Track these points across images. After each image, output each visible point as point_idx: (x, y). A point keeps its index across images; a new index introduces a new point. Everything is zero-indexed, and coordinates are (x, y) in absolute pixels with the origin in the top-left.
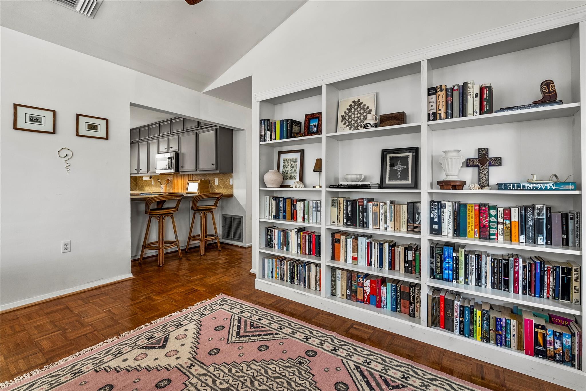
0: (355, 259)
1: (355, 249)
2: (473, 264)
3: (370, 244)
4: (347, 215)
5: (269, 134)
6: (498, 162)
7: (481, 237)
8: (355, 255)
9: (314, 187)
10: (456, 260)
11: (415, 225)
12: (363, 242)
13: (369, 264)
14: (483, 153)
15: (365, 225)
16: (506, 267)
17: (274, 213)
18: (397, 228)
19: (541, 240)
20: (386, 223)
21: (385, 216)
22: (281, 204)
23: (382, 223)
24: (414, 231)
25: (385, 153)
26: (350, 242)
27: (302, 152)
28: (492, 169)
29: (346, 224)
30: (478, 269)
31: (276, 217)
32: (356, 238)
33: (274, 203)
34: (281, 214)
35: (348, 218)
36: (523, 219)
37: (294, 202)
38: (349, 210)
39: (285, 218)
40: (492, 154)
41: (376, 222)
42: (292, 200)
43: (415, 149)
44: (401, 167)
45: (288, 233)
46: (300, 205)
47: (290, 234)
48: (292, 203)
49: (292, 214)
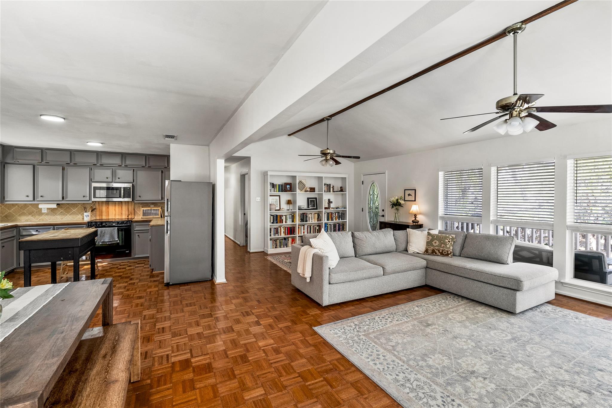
0: (304, 232)
1: (304, 230)
2: (330, 227)
3: (308, 227)
4: (301, 218)
5: (273, 189)
6: (332, 202)
7: (332, 220)
8: (304, 231)
9: (288, 210)
10: (327, 226)
11: (319, 219)
12: (306, 226)
13: (308, 233)
14: (329, 200)
15: (307, 221)
16: (335, 226)
17: (272, 221)
18: (315, 221)
19: (340, 219)
20: (312, 220)
21: (312, 218)
22: (275, 217)
23: (311, 220)
24: (319, 221)
25: (308, 199)
26: (302, 227)
27: (279, 196)
28: (331, 204)
29: (301, 222)
30: (331, 228)
31: (272, 223)
32: (304, 226)
33: (272, 217)
34: (275, 222)
35: (301, 220)
36: (338, 215)
37: (281, 216)
38: (302, 217)
39: (277, 223)
40: (331, 201)
41: (309, 220)
42: (280, 215)
43: (316, 198)
44: (313, 203)
45: (278, 229)
46: (284, 217)
47: (279, 229)
48: (280, 217)
49: (280, 221)
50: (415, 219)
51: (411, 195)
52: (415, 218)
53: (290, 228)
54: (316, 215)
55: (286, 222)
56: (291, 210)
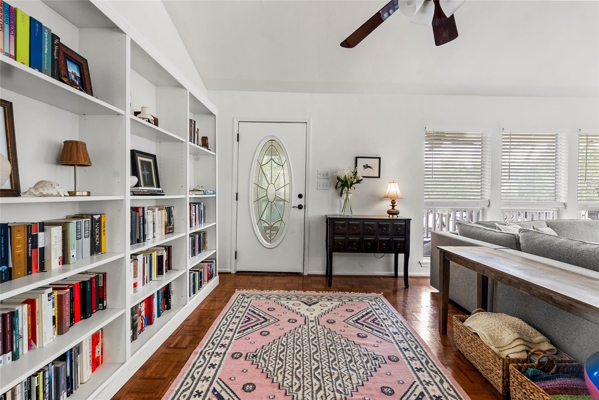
11: (170, 227)
15: (145, 238)
20: (155, 231)
21: (154, 224)
23: (151, 231)
24: (169, 233)
25: (136, 154)
36: (199, 211)
37: (32, 230)
39: (6, 278)
42: (29, 227)
43: (154, 157)
44: (146, 173)
45: (14, 314)
46: (56, 232)
47: (23, 311)
48: (29, 235)
49: (29, 260)
50: (393, 209)
51: (370, 167)
52: (393, 206)
53: (84, 283)
54: (164, 212)
55: (65, 260)
56: (89, 194)
